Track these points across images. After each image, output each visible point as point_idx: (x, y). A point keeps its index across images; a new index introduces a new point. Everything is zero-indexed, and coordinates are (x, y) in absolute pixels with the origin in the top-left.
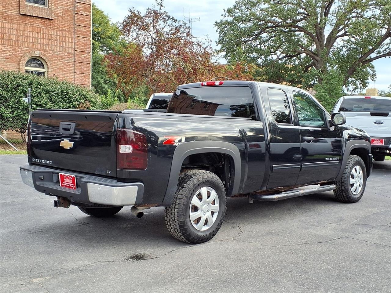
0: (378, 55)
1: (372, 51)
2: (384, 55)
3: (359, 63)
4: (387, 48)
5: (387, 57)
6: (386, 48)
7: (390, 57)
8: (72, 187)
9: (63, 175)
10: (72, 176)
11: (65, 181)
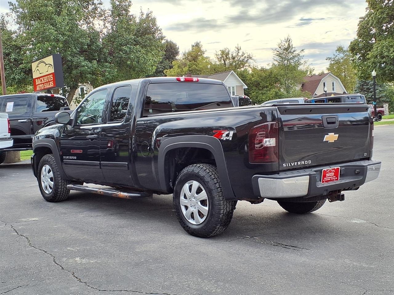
8: (334, 180)
9: (326, 170)
10: (336, 168)
11: (327, 176)
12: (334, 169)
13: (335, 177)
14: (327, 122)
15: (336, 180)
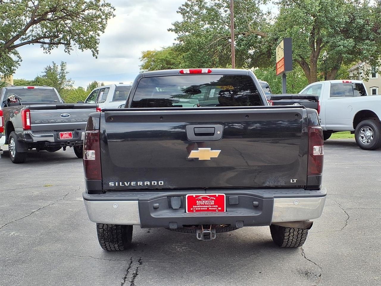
0: (23, 42)
1: (17, 37)
2: (29, 43)
3: (5, 49)
4: (31, 35)
5: (30, 44)
6: (29, 35)
7: (33, 44)
8: (215, 210)
9: (194, 196)
10: (217, 195)
11: (198, 204)
12: (215, 196)
13: (217, 206)
14: (195, 134)
15: (219, 211)
